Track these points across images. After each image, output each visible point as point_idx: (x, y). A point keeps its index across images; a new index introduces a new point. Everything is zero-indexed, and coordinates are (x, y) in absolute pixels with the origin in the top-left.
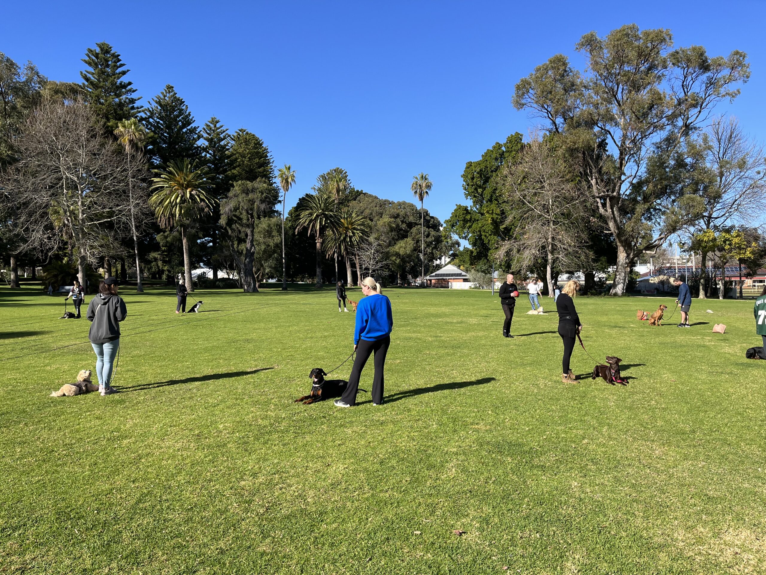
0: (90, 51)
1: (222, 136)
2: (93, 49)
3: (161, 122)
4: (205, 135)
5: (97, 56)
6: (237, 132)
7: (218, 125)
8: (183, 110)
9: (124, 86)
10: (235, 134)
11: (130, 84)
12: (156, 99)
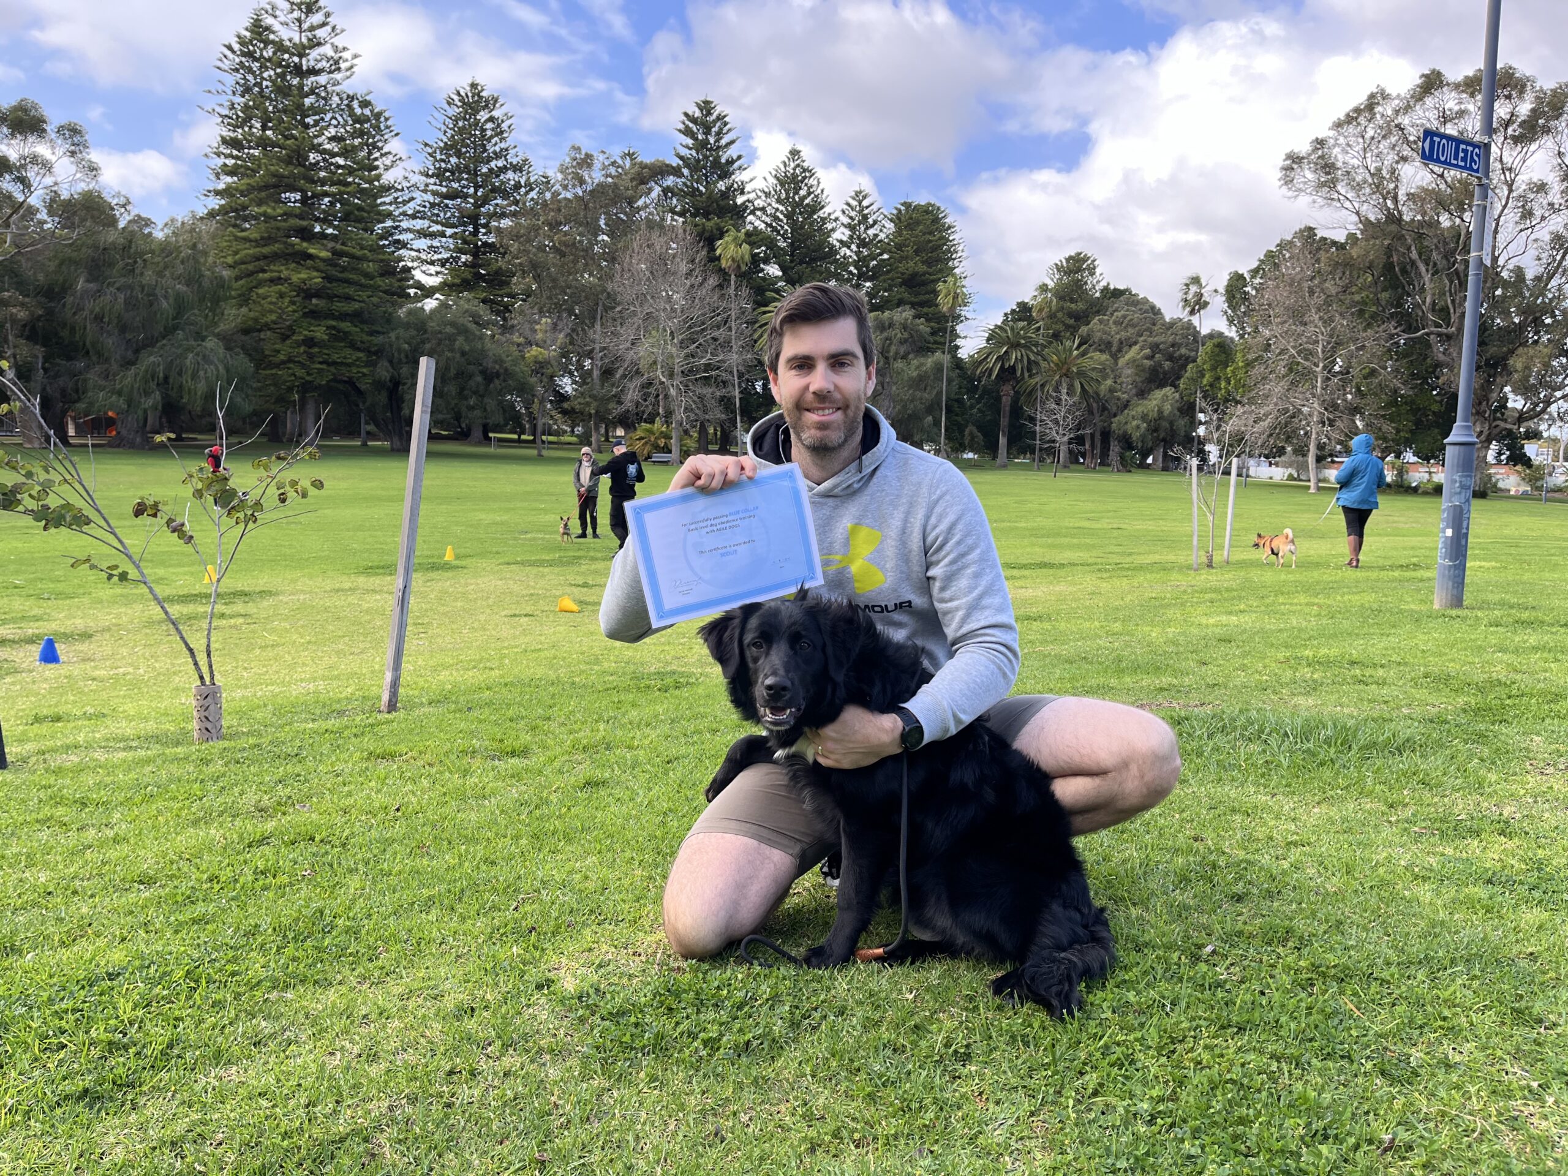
0: (686, 115)
1: (870, 221)
2: (691, 113)
3: (781, 208)
4: (846, 220)
5: (694, 120)
6: (896, 208)
7: (865, 203)
8: (812, 186)
9: (731, 162)
10: (895, 212)
11: (739, 157)
12: (774, 173)
